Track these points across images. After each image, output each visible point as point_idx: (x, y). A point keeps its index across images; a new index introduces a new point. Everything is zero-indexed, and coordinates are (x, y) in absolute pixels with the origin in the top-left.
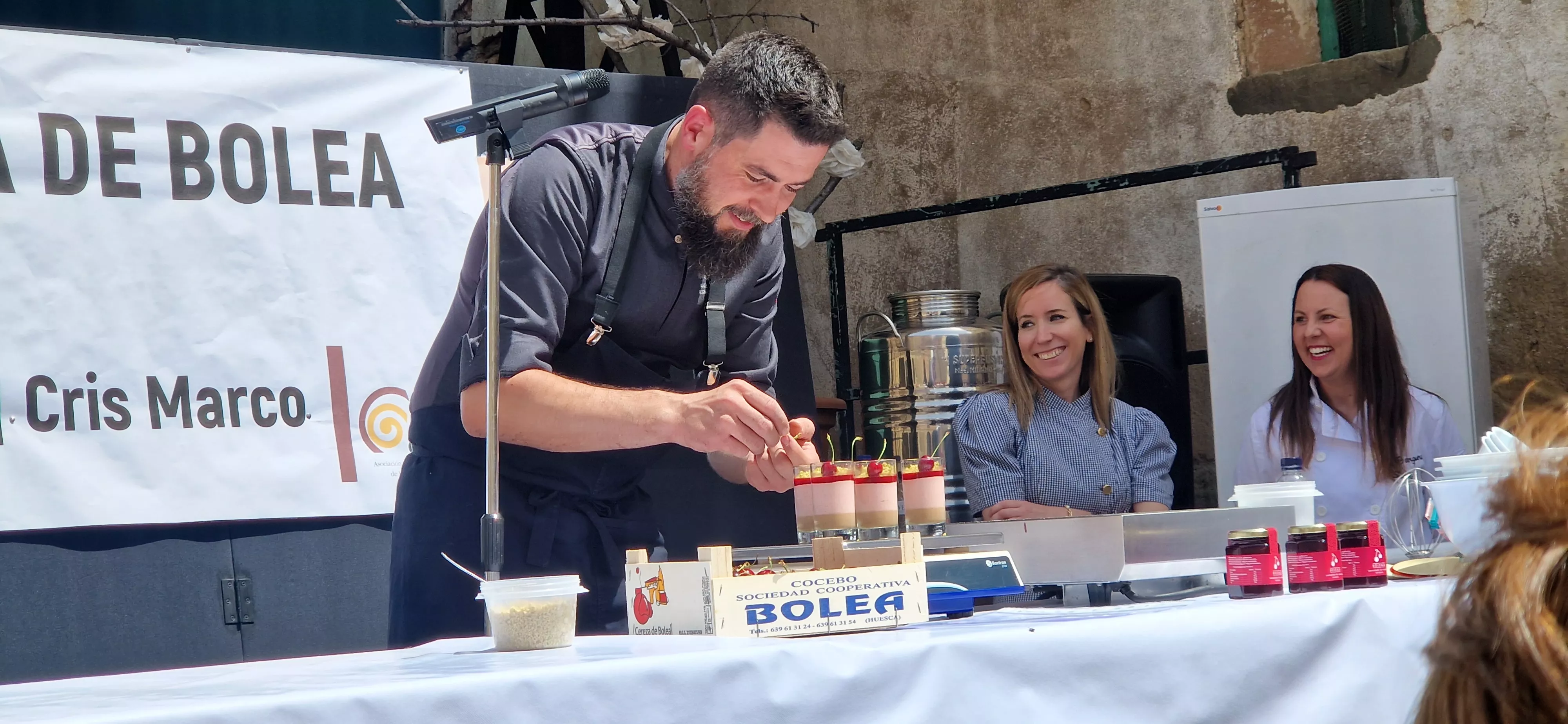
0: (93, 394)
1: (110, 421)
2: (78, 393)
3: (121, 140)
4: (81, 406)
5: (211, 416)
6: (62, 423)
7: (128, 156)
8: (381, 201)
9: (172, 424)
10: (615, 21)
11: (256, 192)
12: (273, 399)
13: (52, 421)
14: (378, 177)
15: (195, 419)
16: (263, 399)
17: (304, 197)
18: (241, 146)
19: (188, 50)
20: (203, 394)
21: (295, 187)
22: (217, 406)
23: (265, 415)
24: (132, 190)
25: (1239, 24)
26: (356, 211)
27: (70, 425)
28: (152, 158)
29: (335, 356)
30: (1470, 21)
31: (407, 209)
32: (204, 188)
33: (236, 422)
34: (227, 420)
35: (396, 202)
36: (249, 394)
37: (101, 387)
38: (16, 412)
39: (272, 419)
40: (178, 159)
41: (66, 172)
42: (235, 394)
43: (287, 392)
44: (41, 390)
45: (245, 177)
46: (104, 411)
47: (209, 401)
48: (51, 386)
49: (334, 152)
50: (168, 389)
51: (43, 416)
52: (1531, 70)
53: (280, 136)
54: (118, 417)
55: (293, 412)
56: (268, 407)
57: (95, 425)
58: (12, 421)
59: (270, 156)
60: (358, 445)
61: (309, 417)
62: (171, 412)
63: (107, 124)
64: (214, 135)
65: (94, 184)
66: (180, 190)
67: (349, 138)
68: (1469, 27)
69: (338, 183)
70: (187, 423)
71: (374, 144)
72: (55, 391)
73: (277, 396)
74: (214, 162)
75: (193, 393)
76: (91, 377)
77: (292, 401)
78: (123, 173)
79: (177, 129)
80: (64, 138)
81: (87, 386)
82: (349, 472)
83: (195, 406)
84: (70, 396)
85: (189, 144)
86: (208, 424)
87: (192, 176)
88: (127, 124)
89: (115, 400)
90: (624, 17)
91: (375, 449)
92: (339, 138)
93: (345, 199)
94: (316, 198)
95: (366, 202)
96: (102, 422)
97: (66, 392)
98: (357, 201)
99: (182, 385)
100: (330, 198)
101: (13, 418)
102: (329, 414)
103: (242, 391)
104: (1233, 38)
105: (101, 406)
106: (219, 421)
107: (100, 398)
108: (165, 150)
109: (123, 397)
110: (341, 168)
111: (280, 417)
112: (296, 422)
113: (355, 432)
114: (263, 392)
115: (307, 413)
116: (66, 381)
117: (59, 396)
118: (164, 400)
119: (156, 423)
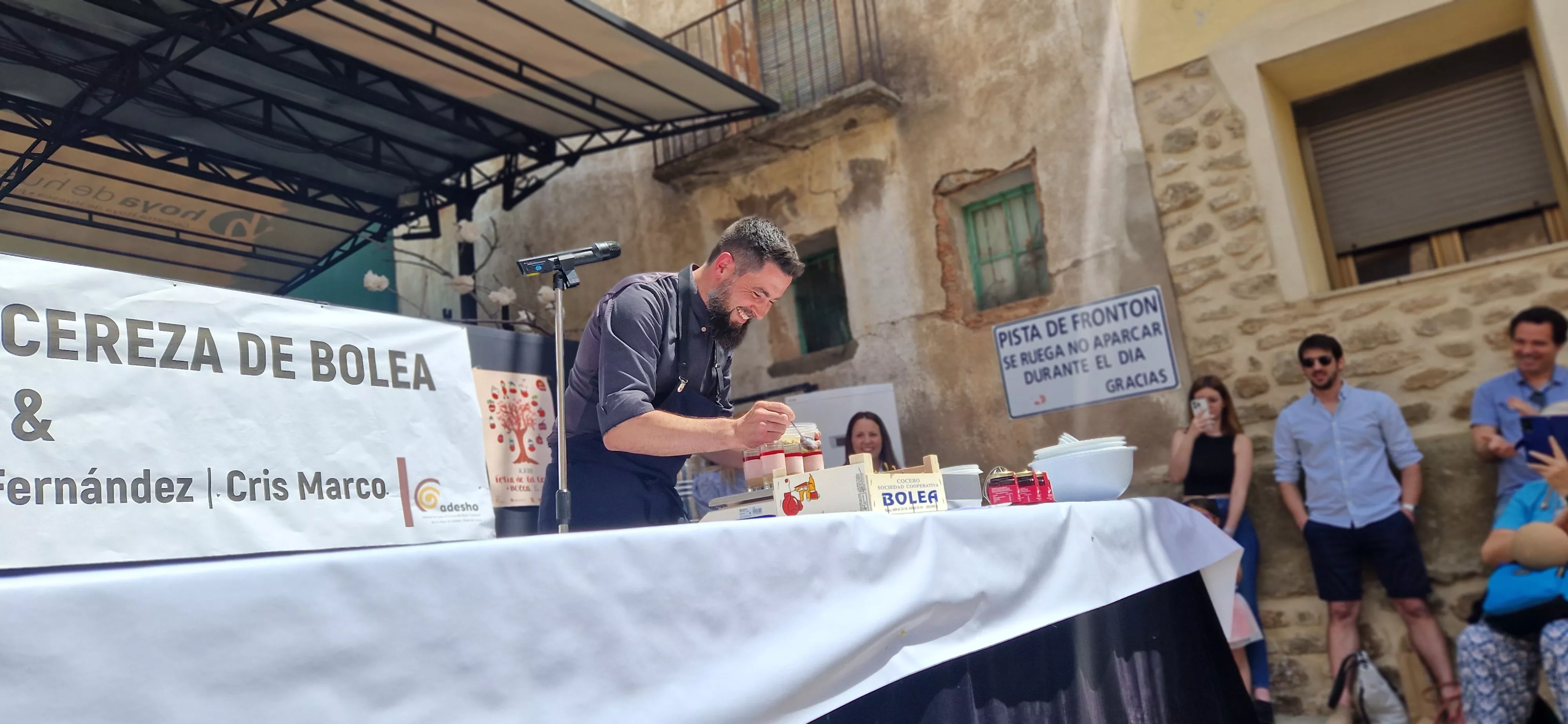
0: (267, 481)
1: (276, 495)
2: (258, 480)
3: (284, 349)
4: (260, 488)
5: (334, 493)
6: (248, 496)
7: (289, 357)
8: (424, 387)
9: (312, 498)
10: (523, 323)
11: (359, 379)
12: (368, 485)
13: (243, 496)
14: (423, 375)
15: (325, 495)
16: (363, 485)
17: (384, 383)
18: (351, 356)
19: (322, 307)
20: (330, 481)
21: (379, 378)
22: (337, 488)
23: (364, 493)
24: (291, 375)
25: (771, 342)
26: (411, 391)
27: (253, 498)
28: (302, 359)
29: (401, 462)
30: (870, 334)
31: (437, 391)
32: (331, 376)
33: (348, 497)
34: (343, 495)
35: (432, 387)
36: (355, 481)
37: (271, 478)
38: (222, 490)
39: (368, 494)
40: (316, 360)
41: (253, 363)
42: (347, 482)
43: (376, 481)
44: (236, 479)
45: (353, 371)
46: (273, 490)
47: (333, 485)
48: (242, 477)
49: (400, 362)
50: (310, 478)
51: (237, 493)
52: (898, 351)
53: (371, 352)
54: (281, 494)
55: (379, 491)
56: (365, 488)
57: (268, 498)
58: (218, 495)
59: (366, 361)
60: (414, 509)
61: (388, 494)
62: (312, 491)
63: (277, 341)
64: (336, 349)
65: (269, 371)
66: (317, 376)
67: (407, 355)
68: (870, 337)
69: (402, 377)
70: (321, 497)
71: (420, 359)
72: (245, 479)
73: (370, 483)
74: (336, 363)
75: (324, 480)
76: (266, 472)
77: (378, 485)
78: (285, 365)
79: (316, 345)
80: (252, 345)
81: (263, 477)
82: (409, 522)
83: (325, 488)
84: (254, 482)
85: (322, 353)
86: (333, 497)
87: (324, 369)
88: (289, 341)
89: (280, 484)
90: (527, 321)
91: (423, 510)
92: (402, 355)
93: (406, 385)
94: (390, 384)
95: (417, 387)
96: (272, 496)
97: (251, 479)
98: (412, 386)
99: (318, 477)
100: (398, 384)
101: (219, 494)
102: (398, 492)
103: (351, 480)
104: (768, 347)
105: (271, 487)
106: (338, 496)
107: (271, 483)
108: (310, 355)
109: (285, 483)
110: (404, 370)
111: (372, 494)
112: (381, 496)
113: (412, 501)
114: (362, 480)
115: (386, 492)
116: (250, 474)
117: (247, 481)
118: (307, 484)
119: (303, 497)
